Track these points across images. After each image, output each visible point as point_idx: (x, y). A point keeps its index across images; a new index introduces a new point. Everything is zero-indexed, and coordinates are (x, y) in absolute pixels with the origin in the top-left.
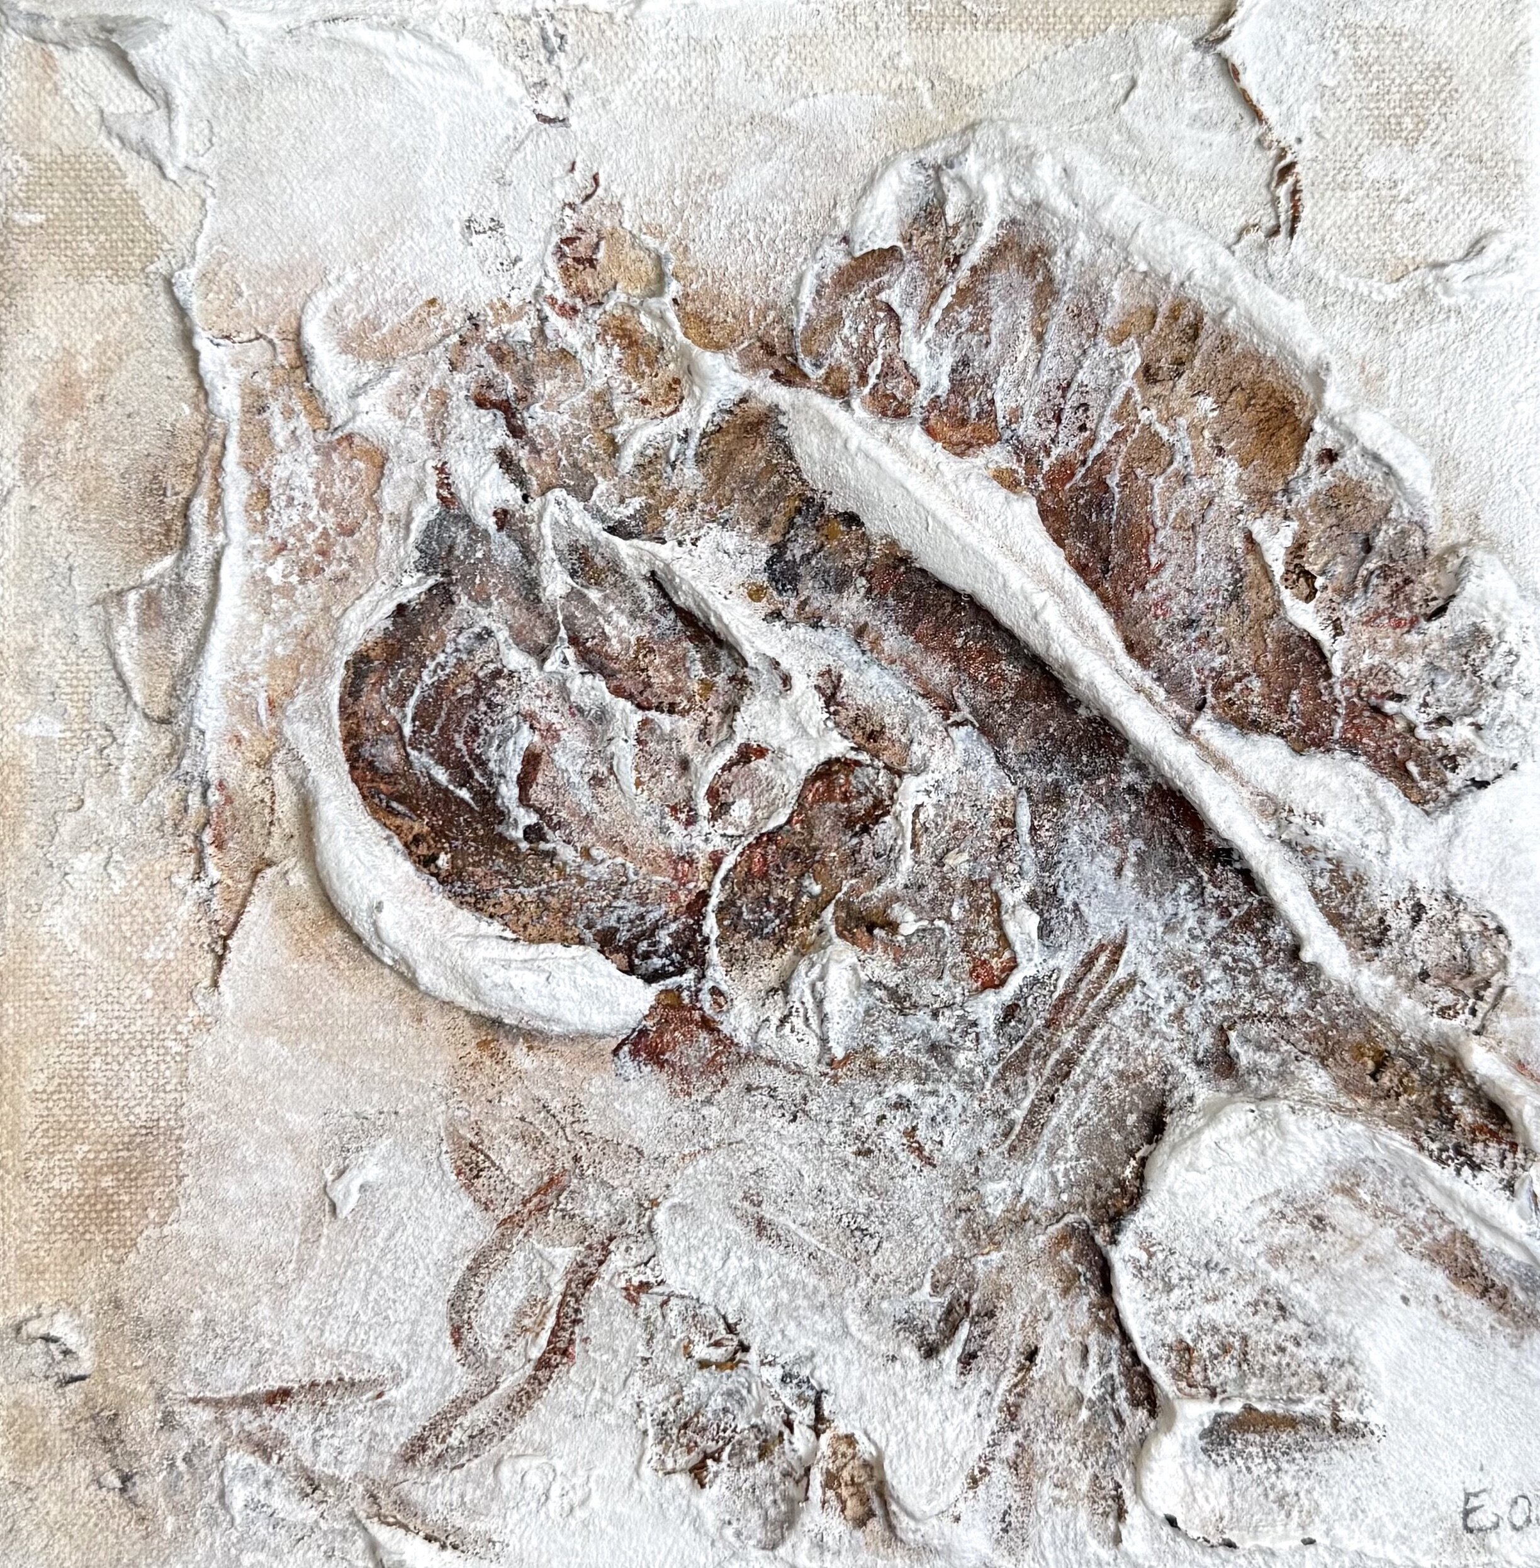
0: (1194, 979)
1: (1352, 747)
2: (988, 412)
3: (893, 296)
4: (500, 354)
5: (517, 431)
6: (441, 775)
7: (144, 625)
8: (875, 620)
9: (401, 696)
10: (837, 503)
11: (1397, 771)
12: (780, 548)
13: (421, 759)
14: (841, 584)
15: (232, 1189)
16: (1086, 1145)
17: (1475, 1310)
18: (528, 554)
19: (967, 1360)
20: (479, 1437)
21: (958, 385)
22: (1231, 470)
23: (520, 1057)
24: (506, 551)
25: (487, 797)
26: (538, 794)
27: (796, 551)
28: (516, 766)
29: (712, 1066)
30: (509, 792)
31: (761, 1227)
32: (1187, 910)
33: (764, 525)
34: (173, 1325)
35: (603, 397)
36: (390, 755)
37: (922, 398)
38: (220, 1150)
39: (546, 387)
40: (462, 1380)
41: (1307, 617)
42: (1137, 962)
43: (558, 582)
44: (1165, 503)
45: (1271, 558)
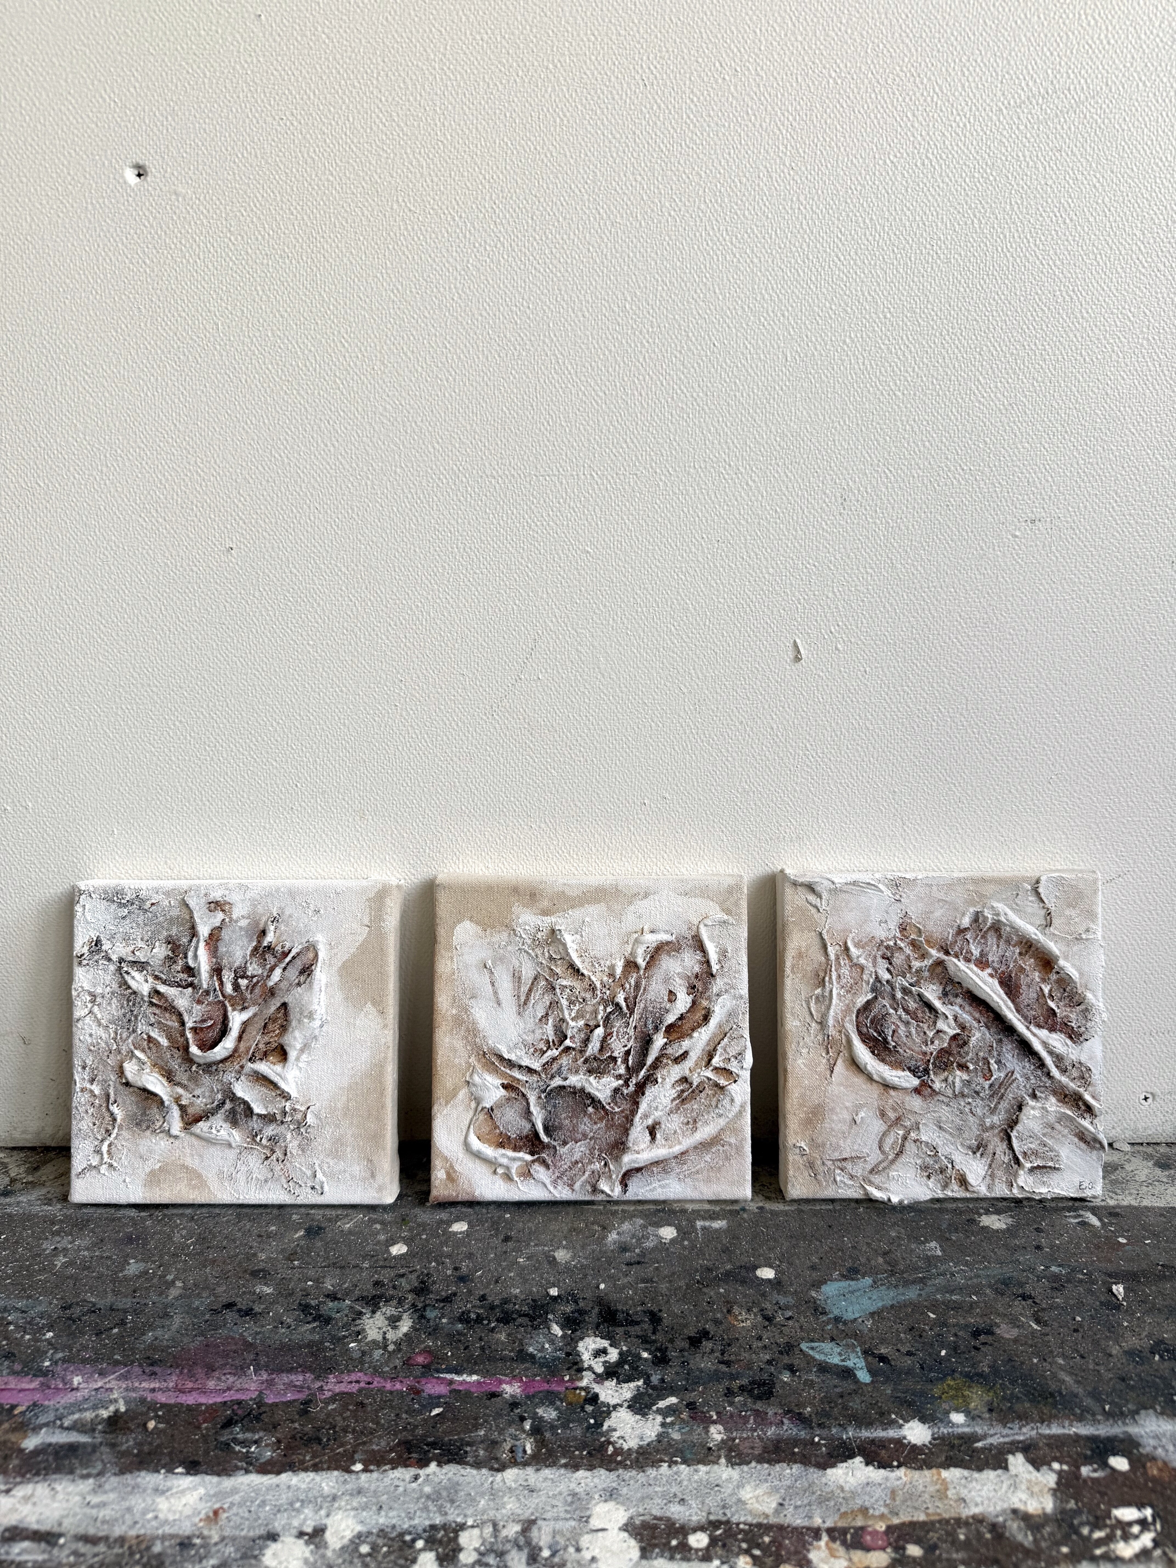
0: (1028, 1079)
1: (1061, 1031)
2: (987, 961)
3: (968, 937)
4: (887, 947)
5: (890, 964)
6: (876, 1034)
7: (816, 1003)
8: (963, 1004)
9: (867, 1018)
10: (956, 980)
11: (1071, 1038)
12: (945, 989)
13: (871, 1031)
14: (957, 996)
15: (835, 1118)
16: (1006, 1112)
17: (1083, 1145)
18: (894, 989)
19: (982, 1155)
20: (884, 1169)
21: (981, 956)
22: (1037, 974)
23: (892, 1093)
24: (888, 988)
25: (885, 1040)
26: (895, 1039)
27: (948, 989)
28: (891, 1033)
29: (931, 1095)
30: (890, 1038)
31: (940, 1128)
32: (1027, 1065)
33: (942, 984)
34: (824, 1145)
35: (908, 957)
36: (865, 1030)
37: (974, 958)
38: (832, 1110)
39: (896, 955)
40: (881, 1157)
41: (1052, 1005)
42: (1017, 1075)
43: (899, 995)
44: (1023, 980)
45: (1045, 992)
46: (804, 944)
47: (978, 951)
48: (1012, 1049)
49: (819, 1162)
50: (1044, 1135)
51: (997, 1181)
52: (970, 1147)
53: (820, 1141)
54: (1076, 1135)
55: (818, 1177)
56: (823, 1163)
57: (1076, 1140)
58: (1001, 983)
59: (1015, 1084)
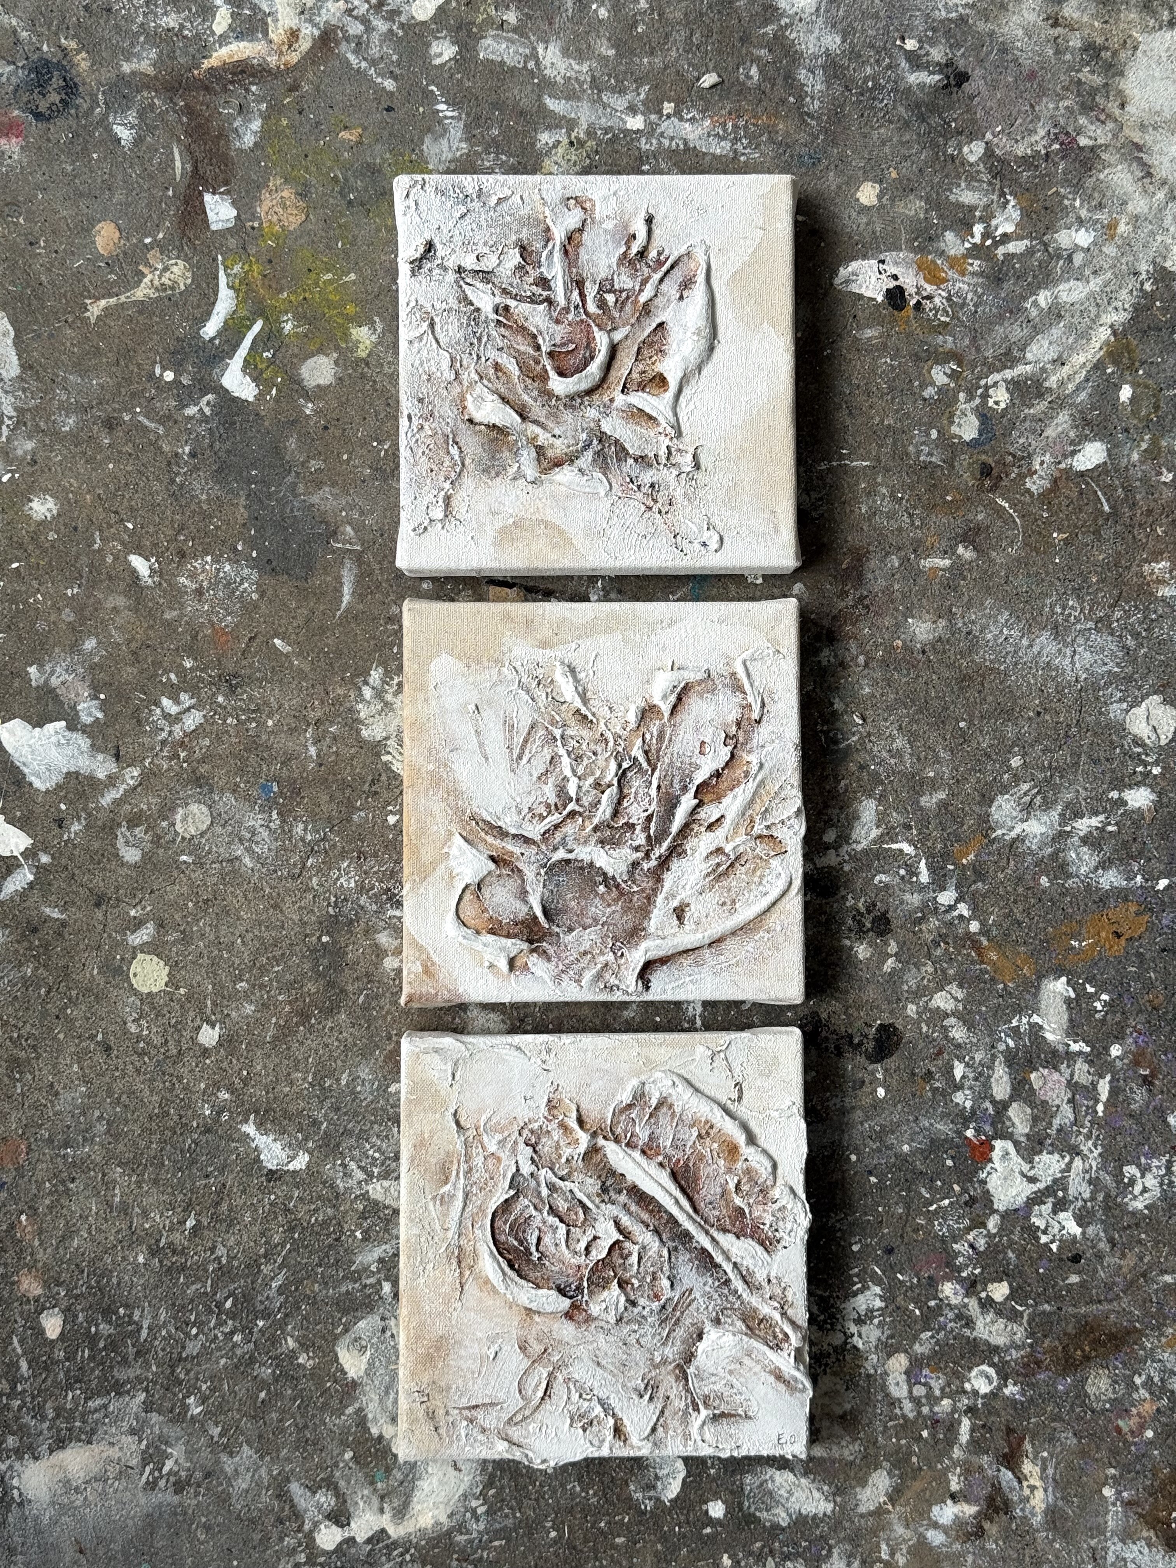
0: (711, 1299)
1: (752, 1237)
2: (658, 1147)
3: (633, 1116)
4: (532, 1131)
5: (535, 1151)
6: (516, 1243)
7: (441, 1204)
8: (629, 1202)
9: (505, 1223)
10: (620, 1171)
11: (762, 1243)
12: (604, 1183)
13: (510, 1239)
14: (620, 1192)
15: (463, 1353)
16: (683, 1342)
17: (781, 1387)
18: (539, 1185)
19: (651, 1399)
20: (525, 1418)
21: (651, 1139)
22: (722, 1162)
23: (536, 1318)
24: (533, 1183)
25: (527, 1249)
26: (541, 1248)
27: (608, 1183)
28: (534, 1241)
29: (586, 1321)
30: (533, 1249)
31: (599, 1364)
32: (710, 1281)
33: (599, 1177)
34: (449, 1388)
35: (558, 1143)
36: (503, 1238)
37: (641, 1143)
38: (458, 1343)
39: (544, 1140)
40: (521, 1403)
41: (738, 1201)
42: (697, 1294)
43: (545, 1192)
44: (705, 1171)
45: (732, 1186)
46: (426, 1130)
47: (647, 1133)
48: (690, 1260)
49: (442, 1412)
50: (731, 1372)
51: (671, 1432)
52: (635, 1390)
53: (443, 1384)
54: (770, 1372)
55: (440, 1431)
56: (447, 1413)
57: (772, 1379)
58: (674, 1175)
59: (694, 1305)
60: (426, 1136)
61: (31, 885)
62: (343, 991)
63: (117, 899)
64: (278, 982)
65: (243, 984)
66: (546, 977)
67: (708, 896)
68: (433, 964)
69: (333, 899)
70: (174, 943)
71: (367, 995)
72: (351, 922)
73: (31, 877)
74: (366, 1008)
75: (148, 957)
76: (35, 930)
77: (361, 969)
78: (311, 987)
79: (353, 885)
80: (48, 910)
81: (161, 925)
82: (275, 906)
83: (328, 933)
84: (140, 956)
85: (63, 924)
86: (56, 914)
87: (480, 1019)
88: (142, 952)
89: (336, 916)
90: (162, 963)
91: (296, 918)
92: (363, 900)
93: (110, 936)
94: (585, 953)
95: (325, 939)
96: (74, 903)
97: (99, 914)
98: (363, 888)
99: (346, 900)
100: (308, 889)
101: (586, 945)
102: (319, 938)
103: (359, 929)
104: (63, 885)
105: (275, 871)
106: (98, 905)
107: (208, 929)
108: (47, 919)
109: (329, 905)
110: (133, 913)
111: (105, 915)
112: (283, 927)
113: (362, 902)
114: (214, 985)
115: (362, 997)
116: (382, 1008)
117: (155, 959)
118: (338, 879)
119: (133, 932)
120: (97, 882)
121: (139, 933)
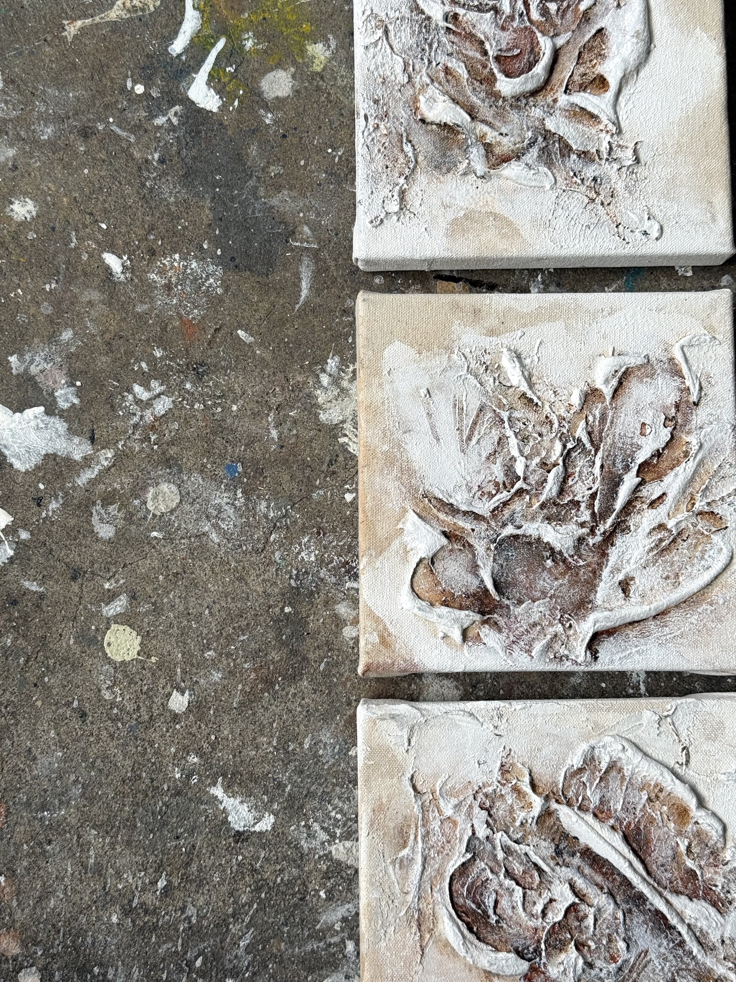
0: (666, 959)
1: (705, 899)
2: (609, 810)
3: (584, 779)
4: (486, 796)
5: (490, 816)
6: (474, 906)
7: (400, 868)
8: (582, 865)
9: (463, 886)
10: (572, 834)
11: (715, 907)
12: (557, 846)
13: (468, 902)
14: (573, 855)
18: (494, 848)
21: (602, 802)
22: (672, 825)
23: (496, 980)
24: (489, 847)
25: (485, 912)
26: (498, 911)
27: (562, 846)
28: (492, 904)
30: (491, 912)
32: (665, 942)
33: (553, 840)
35: (511, 806)
36: (461, 901)
37: (592, 806)
39: (497, 804)
41: (690, 863)
42: (652, 955)
43: (500, 855)
44: (655, 834)
45: (683, 848)
46: (384, 794)
47: (598, 797)
48: (645, 922)
58: (626, 838)
59: (650, 967)
60: (384, 800)
61: (11, 560)
62: (305, 659)
63: (92, 573)
64: (244, 651)
65: (211, 653)
66: (498, 648)
67: (652, 570)
68: (389, 635)
69: (295, 572)
70: (146, 614)
71: (328, 663)
72: (312, 593)
73: (11, 553)
74: (326, 675)
75: (121, 628)
76: (14, 603)
77: (322, 638)
78: (275, 655)
79: (313, 558)
80: (27, 584)
81: (133, 597)
82: (241, 579)
83: (290, 604)
84: (114, 627)
85: (42, 596)
86: (34, 587)
87: (435, 687)
88: (116, 622)
89: (297, 588)
90: (134, 633)
91: (260, 589)
92: (323, 573)
93: (85, 608)
94: (535, 625)
95: (287, 610)
96: (51, 577)
97: (75, 587)
98: (322, 561)
99: (307, 573)
100: (271, 563)
101: (536, 617)
102: (282, 609)
103: (319, 600)
104: (42, 560)
105: (240, 546)
106: (74, 578)
107: (177, 600)
108: (26, 592)
109: (291, 578)
110: (107, 586)
111: (81, 588)
112: (247, 599)
113: (322, 575)
114: (183, 654)
115: (323, 665)
116: (342, 675)
117: (128, 629)
118: (299, 553)
119: (107, 604)
120: (74, 557)
121: (112, 605)
